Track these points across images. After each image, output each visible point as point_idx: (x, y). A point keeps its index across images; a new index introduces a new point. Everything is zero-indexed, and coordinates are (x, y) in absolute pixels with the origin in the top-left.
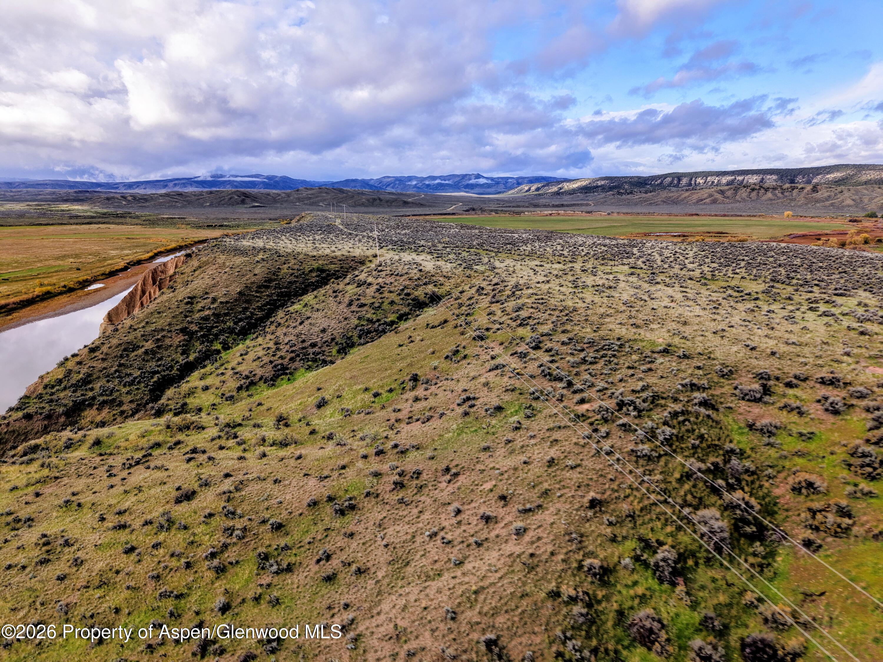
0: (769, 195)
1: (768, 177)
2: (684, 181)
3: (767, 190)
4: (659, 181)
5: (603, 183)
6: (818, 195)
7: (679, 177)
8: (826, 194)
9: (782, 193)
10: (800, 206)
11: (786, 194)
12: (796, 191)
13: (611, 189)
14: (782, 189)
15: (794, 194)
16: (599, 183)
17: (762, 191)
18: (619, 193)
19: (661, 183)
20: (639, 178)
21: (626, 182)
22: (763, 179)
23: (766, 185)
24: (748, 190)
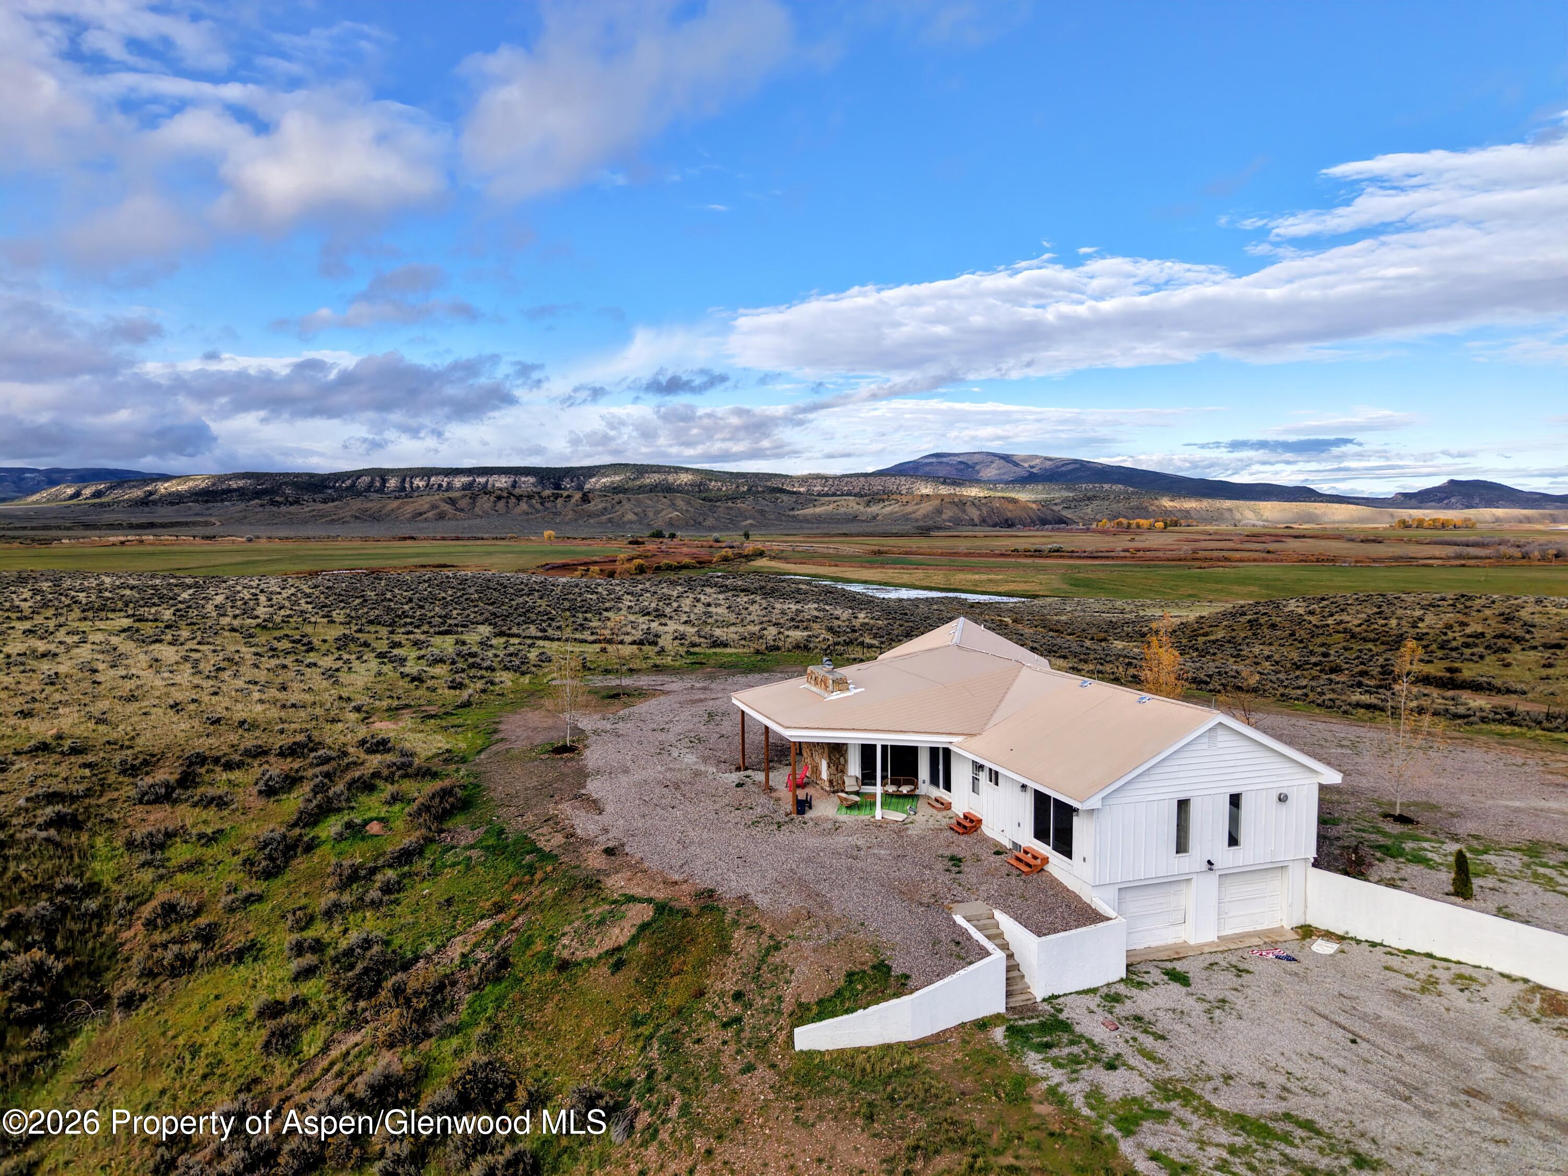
0: (524, 506)
1: (523, 479)
2: (392, 483)
3: (519, 498)
4: (349, 482)
5: (241, 483)
6: (590, 507)
7: (383, 474)
8: (601, 506)
9: (542, 504)
10: (567, 523)
11: (547, 505)
12: (560, 501)
13: (257, 494)
14: (541, 497)
15: (559, 506)
16: (234, 484)
17: (513, 500)
18: (273, 503)
19: (353, 485)
20: (312, 476)
21: (286, 483)
22: (515, 481)
23: (517, 491)
24: (492, 499)
